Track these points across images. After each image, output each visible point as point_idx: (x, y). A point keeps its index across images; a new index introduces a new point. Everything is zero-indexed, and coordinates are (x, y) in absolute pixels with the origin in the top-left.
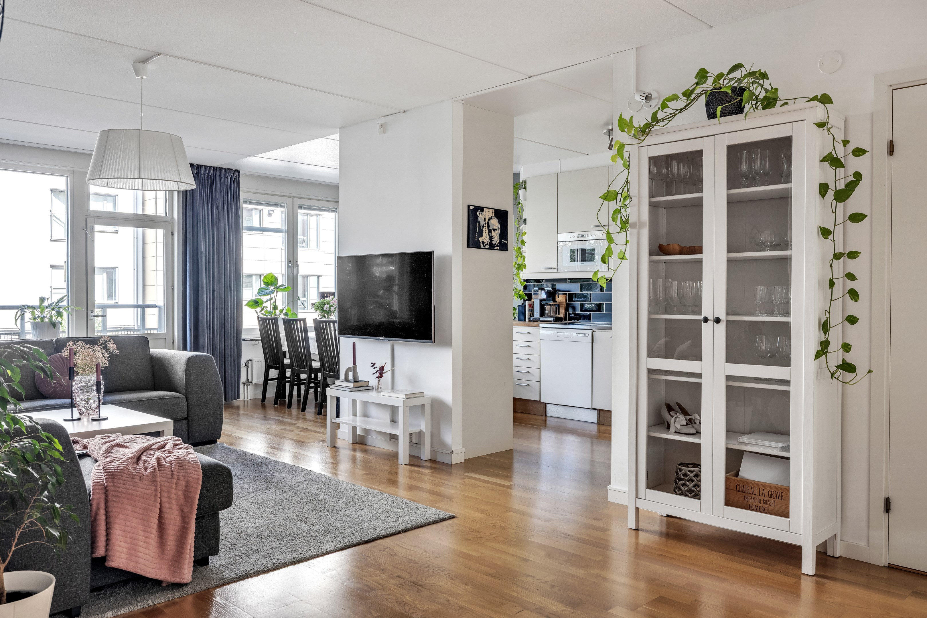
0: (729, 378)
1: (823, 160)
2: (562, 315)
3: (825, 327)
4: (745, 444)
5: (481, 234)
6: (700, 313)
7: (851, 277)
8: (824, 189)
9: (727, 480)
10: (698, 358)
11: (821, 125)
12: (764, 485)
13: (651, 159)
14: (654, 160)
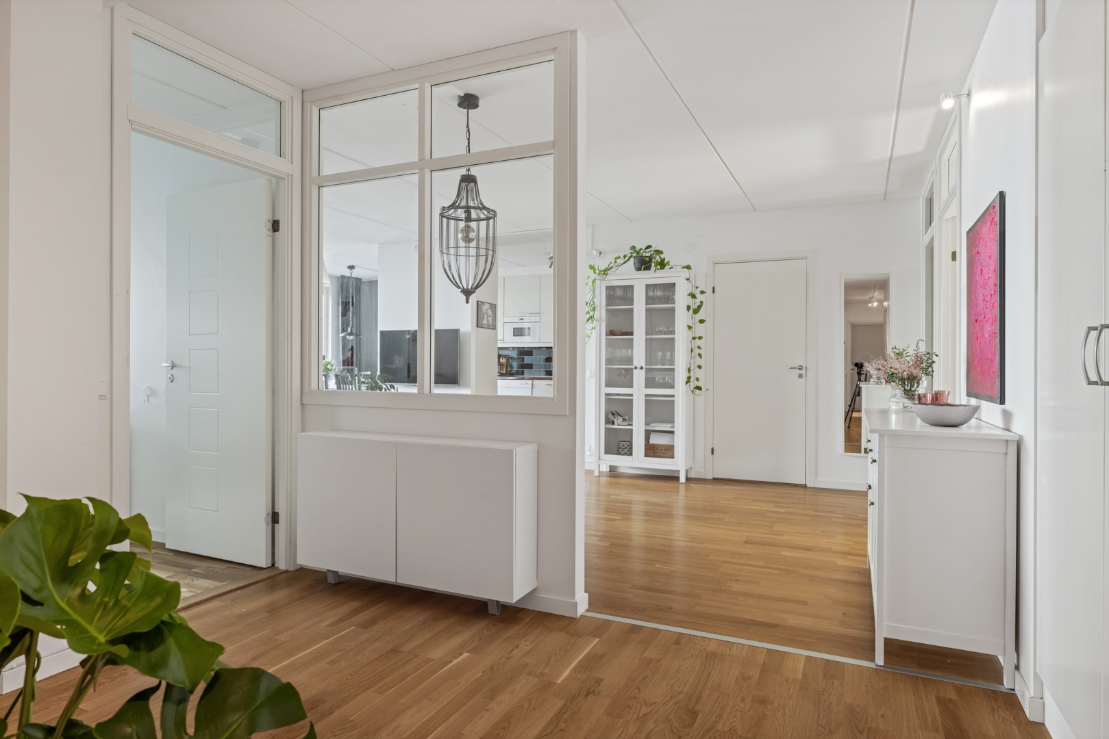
0: (646, 395)
1: (688, 295)
2: (504, 372)
3: (689, 370)
4: (654, 426)
5: (483, 319)
6: (632, 365)
7: (699, 347)
8: (689, 308)
9: (645, 445)
10: (631, 386)
11: (688, 279)
12: (663, 445)
13: (607, 287)
14: (608, 288)
